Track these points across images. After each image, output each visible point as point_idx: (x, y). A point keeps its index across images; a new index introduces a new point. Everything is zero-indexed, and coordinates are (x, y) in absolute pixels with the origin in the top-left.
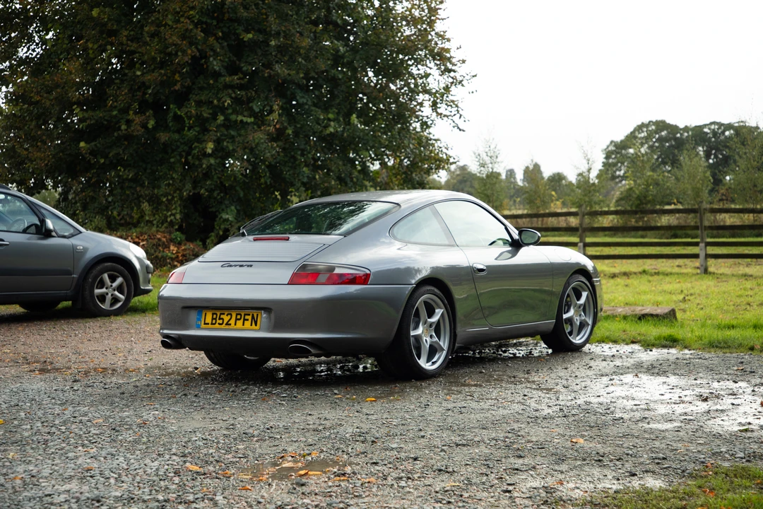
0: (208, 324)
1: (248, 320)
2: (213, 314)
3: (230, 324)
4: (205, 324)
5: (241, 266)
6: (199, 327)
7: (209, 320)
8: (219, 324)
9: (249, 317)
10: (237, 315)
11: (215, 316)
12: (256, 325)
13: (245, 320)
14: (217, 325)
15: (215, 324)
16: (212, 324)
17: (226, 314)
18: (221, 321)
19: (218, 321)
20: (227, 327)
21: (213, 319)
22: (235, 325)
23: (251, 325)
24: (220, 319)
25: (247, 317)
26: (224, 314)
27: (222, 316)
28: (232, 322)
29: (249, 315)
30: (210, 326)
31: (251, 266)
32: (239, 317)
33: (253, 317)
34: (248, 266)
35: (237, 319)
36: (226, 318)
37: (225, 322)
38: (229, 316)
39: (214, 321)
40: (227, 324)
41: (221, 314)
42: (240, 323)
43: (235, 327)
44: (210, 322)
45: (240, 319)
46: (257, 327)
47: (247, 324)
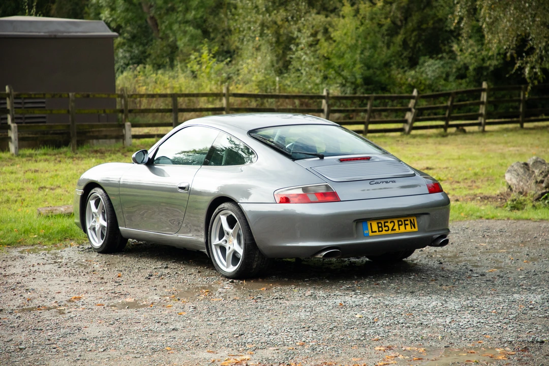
0: (376, 232)
1: (407, 224)
2: (378, 223)
3: (395, 230)
4: (372, 232)
5: (387, 182)
6: (368, 236)
7: (375, 228)
8: (386, 230)
9: (408, 222)
10: (398, 221)
11: (380, 225)
12: (415, 228)
13: (406, 225)
14: (384, 232)
15: (382, 231)
16: (379, 231)
17: (389, 221)
18: (387, 228)
19: (384, 229)
20: (393, 232)
21: (379, 227)
22: (399, 229)
23: (411, 228)
24: (385, 226)
25: (406, 222)
26: (387, 222)
27: (386, 224)
28: (396, 227)
29: (407, 220)
30: (378, 233)
31: (395, 182)
32: (400, 223)
33: (411, 222)
34: (392, 182)
35: (399, 225)
36: (391, 226)
37: (390, 228)
38: (392, 224)
39: (380, 229)
40: (393, 230)
41: (385, 223)
42: (402, 227)
43: (400, 231)
44: (377, 230)
45: (401, 225)
46: (416, 229)
47: (408, 227)
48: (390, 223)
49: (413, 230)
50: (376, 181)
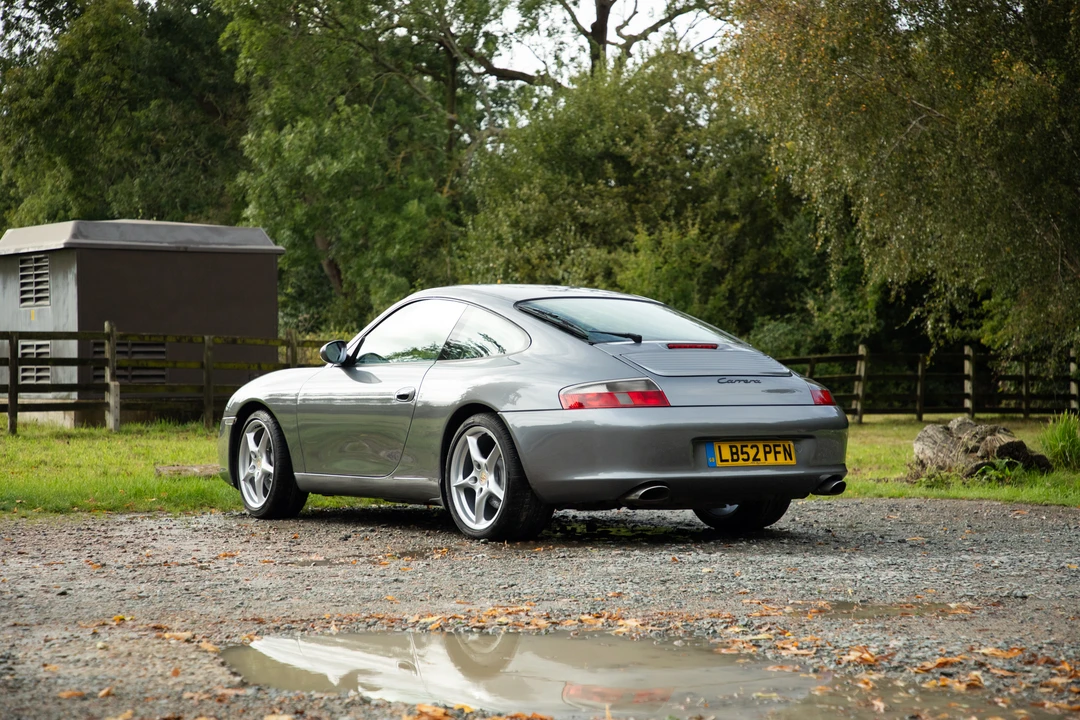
0: (727, 461)
1: (779, 452)
2: (731, 447)
3: (759, 460)
4: (722, 461)
5: (746, 382)
6: (714, 467)
7: (726, 454)
8: (743, 460)
9: (780, 449)
10: (765, 446)
11: (734, 450)
12: (791, 459)
13: (776, 453)
14: (741, 462)
15: (737, 460)
16: (733, 460)
17: (750, 446)
18: (745, 457)
19: (741, 457)
20: (756, 463)
21: (732, 454)
22: (766, 459)
23: (786, 459)
24: (743, 453)
25: (778, 449)
26: (747, 446)
27: (745, 449)
28: (761, 455)
29: (779, 446)
30: (730, 463)
31: (759, 382)
32: (767, 449)
33: (785, 449)
34: (754, 382)
35: (766, 453)
36: (752, 453)
37: (752, 457)
38: (755, 450)
39: (735, 457)
40: (755, 459)
41: (742, 447)
42: (771, 457)
43: (767, 463)
44: (730, 459)
45: (770, 452)
46: (794, 462)
47: (781, 457)
48: (752, 447)
49: (789, 462)
50: (728, 378)
